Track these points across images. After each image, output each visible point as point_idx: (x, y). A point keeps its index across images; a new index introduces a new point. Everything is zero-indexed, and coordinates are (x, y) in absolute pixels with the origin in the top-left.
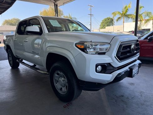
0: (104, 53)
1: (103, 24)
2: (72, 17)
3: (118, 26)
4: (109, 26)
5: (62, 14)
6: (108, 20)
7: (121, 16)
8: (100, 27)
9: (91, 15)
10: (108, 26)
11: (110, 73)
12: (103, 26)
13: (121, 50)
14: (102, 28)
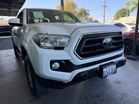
0: (62, 48)
1: (118, 15)
2: (85, 9)
3: (133, 17)
4: (124, 17)
5: (76, 7)
6: (123, 10)
7: (135, 6)
8: (114, 18)
9: (105, 6)
10: (122, 17)
11: (70, 72)
12: (117, 18)
13: (83, 45)
14: (116, 19)
